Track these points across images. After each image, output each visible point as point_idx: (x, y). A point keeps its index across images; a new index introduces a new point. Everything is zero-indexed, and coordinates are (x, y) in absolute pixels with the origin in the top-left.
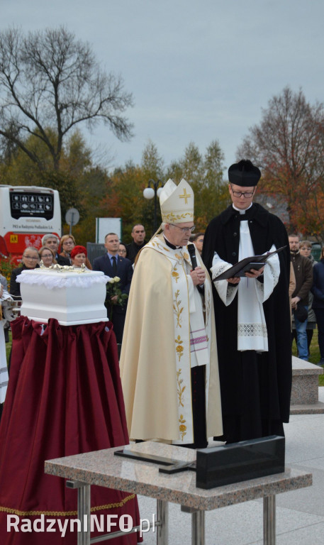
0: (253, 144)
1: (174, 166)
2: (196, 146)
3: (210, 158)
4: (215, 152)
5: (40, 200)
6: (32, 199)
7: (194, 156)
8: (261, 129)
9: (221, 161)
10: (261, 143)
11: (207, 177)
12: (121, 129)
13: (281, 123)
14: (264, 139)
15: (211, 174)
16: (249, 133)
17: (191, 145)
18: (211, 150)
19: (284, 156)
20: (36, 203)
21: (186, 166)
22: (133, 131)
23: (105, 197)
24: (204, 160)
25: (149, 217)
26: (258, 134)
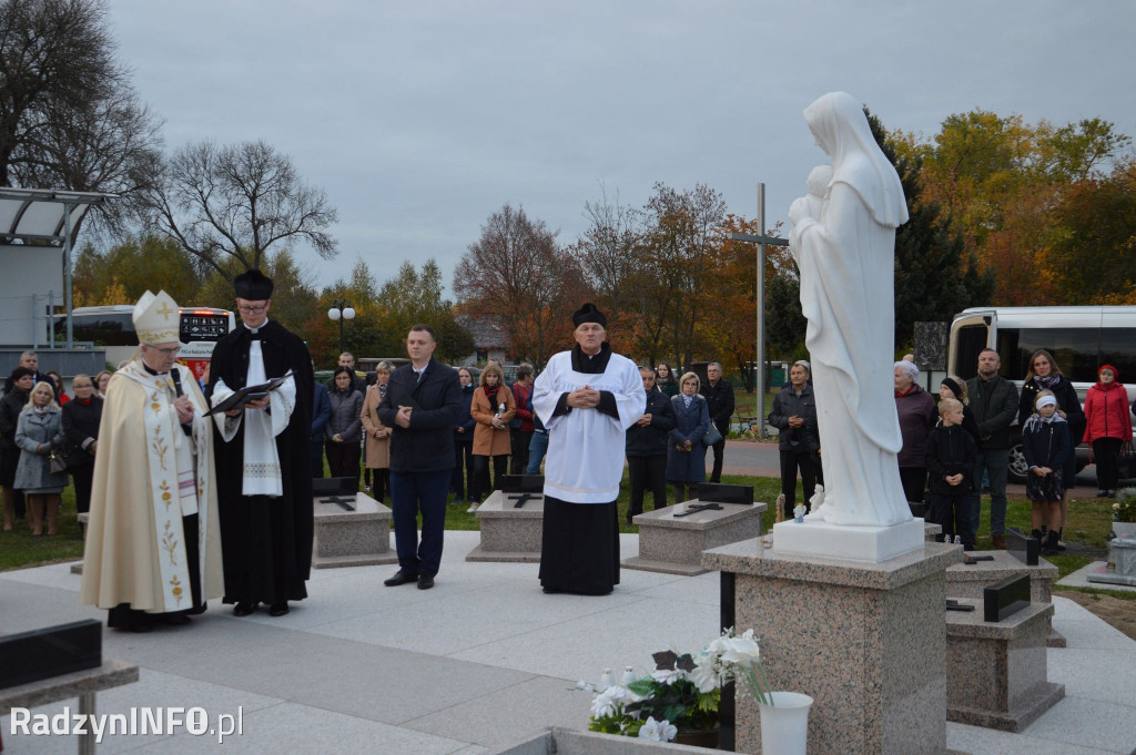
0: (472, 262)
1: (388, 286)
2: (411, 264)
3: (426, 277)
4: (431, 270)
5: (213, 322)
6: (204, 322)
7: (409, 275)
8: (480, 247)
9: (439, 281)
10: (481, 262)
11: (423, 297)
12: (325, 246)
13: (502, 241)
14: (484, 258)
15: (427, 294)
16: (469, 252)
17: (406, 263)
18: (427, 268)
19: (506, 275)
20: (209, 325)
21: (401, 286)
22: (337, 248)
23: (309, 318)
24: (420, 279)
25: (350, 340)
26: (477, 252)
